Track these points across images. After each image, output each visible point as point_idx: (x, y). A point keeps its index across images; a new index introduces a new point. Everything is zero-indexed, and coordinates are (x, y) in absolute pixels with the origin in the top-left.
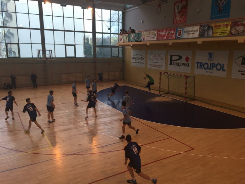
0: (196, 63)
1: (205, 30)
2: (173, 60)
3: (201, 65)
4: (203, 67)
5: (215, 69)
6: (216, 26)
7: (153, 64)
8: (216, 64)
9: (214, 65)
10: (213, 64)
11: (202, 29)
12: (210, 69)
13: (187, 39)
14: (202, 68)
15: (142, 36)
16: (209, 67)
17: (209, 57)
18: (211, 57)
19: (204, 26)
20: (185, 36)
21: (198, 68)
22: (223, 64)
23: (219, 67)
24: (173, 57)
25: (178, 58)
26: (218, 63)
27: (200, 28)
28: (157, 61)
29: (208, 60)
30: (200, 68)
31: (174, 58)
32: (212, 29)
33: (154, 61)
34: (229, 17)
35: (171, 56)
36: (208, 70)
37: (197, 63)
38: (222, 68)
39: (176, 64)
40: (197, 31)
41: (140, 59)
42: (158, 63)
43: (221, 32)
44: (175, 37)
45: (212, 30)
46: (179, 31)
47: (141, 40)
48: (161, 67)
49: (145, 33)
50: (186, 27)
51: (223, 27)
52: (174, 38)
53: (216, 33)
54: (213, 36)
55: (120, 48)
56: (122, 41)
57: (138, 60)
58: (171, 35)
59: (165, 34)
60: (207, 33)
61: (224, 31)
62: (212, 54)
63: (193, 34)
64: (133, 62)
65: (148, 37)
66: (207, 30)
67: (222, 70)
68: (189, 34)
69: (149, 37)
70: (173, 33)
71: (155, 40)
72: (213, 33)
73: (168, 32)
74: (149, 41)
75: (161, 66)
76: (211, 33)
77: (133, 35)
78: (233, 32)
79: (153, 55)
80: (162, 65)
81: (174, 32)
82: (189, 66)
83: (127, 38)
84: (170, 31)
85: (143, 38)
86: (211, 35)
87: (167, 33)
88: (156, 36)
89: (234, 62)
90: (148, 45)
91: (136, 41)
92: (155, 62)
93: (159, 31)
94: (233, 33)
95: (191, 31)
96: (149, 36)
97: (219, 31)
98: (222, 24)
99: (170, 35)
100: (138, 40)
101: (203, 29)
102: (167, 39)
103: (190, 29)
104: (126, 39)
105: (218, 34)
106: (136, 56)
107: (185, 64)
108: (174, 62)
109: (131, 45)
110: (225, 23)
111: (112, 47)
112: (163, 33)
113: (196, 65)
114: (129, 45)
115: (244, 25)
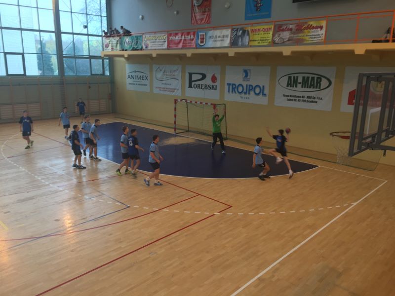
0: (226, 84)
1: (239, 36)
2: (193, 80)
3: (234, 88)
4: (236, 90)
5: (252, 93)
6: (253, 31)
7: (163, 86)
8: (254, 86)
9: (251, 88)
10: (250, 85)
11: (234, 34)
12: (246, 93)
13: (213, 48)
14: (235, 92)
15: (144, 42)
16: (245, 91)
17: (244, 76)
18: (246, 76)
19: (237, 30)
20: (210, 43)
21: (229, 91)
22: (263, 86)
23: (257, 90)
24: (193, 75)
25: (200, 77)
26: (256, 85)
27: (231, 32)
28: (168, 82)
29: (244, 80)
30: (232, 92)
31: (194, 77)
32: (248, 34)
33: (164, 82)
34: (270, 17)
35: (190, 74)
36: (243, 95)
37: (228, 84)
38: (262, 92)
39: (198, 86)
40: (227, 36)
41: (141, 78)
42: (170, 85)
43: (261, 40)
44: (196, 45)
45: (248, 37)
46: (201, 35)
47: (142, 47)
48: (176, 91)
49: (148, 36)
50: (211, 30)
51: (262, 32)
52: (194, 46)
53: (254, 41)
54: (250, 44)
55: (105, 60)
56: (110, 48)
57: (138, 80)
58: (190, 42)
59: (181, 40)
60: (242, 40)
61: (264, 39)
62: (248, 71)
63: (222, 40)
64: (130, 84)
65: (153, 43)
66: (241, 36)
67: (261, 94)
68: (215, 41)
69: (155, 44)
70: (193, 39)
71: (164, 48)
72: (250, 41)
73: (185, 37)
74: (155, 49)
75: (175, 89)
76: (247, 41)
77: (127, 39)
78: (277, 40)
79: (162, 72)
80: (177, 88)
81: (194, 37)
82: (216, 89)
83: (117, 43)
84: (188, 35)
85: (145, 44)
86: (247, 44)
87: (183, 38)
88: (166, 42)
89: (277, 83)
90: (154, 55)
91: (134, 49)
92: (165, 84)
93: (170, 35)
94: (277, 42)
95: (219, 37)
96: (155, 42)
97: (257, 37)
98: (261, 27)
99: (187, 42)
100: (137, 47)
101: (236, 34)
102: (184, 47)
103: (217, 33)
104: (117, 45)
105: (257, 42)
106: (134, 74)
107: (211, 86)
108: (195, 83)
109: (126, 56)
110: (266, 27)
111: (91, 57)
112: (177, 38)
113: (227, 87)
114: (122, 56)
115: (291, 30)
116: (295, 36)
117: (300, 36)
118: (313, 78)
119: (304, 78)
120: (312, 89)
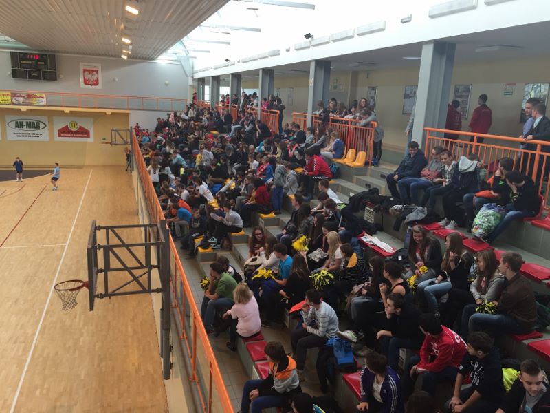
43: (2, 101)
61: (5, 100)
89: (7, 126)
94: (15, 103)
98: (1, 93)
115: (24, 97)
116: (27, 101)
117: (30, 100)
118: (33, 123)
119: (27, 122)
120: (34, 129)
